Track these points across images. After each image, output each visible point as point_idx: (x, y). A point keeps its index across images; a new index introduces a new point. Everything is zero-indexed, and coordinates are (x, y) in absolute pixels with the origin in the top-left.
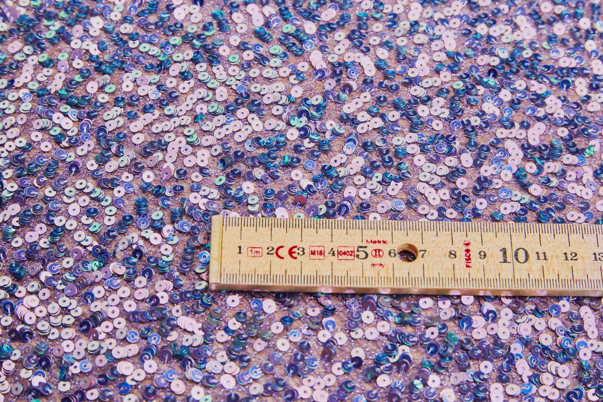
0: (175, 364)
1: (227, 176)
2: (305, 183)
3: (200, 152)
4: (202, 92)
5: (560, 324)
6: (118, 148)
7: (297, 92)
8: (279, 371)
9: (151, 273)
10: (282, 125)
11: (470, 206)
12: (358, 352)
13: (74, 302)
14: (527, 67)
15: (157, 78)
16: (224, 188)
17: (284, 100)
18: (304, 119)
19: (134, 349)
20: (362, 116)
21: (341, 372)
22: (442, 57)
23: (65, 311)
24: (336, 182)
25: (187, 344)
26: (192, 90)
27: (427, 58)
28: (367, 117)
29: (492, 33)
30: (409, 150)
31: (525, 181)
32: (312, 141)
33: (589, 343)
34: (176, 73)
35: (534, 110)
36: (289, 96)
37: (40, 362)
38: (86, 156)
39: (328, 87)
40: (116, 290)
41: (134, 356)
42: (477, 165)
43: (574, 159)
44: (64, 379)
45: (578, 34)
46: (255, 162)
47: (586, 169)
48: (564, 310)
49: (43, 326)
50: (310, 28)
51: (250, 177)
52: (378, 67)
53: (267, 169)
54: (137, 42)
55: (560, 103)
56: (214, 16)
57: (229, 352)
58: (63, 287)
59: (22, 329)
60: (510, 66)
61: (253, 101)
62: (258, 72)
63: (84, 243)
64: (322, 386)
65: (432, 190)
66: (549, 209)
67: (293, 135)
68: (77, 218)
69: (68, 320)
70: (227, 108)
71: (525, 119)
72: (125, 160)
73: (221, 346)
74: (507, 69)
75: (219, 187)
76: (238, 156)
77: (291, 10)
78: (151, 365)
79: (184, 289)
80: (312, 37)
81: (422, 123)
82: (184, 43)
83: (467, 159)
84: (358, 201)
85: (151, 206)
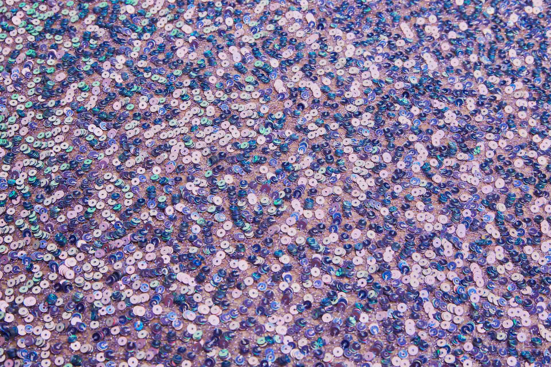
0: (175, 307)
1: (214, 170)
2: (270, 175)
3: (194, 153)
4: (196, 110)
5: (456, 276)
6: (135, 149)
7: (265, 110)
8: (251, 312)
9: (157, 241)
10: (254, 134)
11: (390, 191)
12: (309, 297)
13: (102, 262)
14: (431, 90)
15: (164, 99)
16: (211, 179)
17: (255, 115)
18: (269, 129)
19: (146, 297)
20: (312, 126)
21: (296, 312)
22: (370, 83)
23: (96, 269)
24: (293, 174)
26: (189, 108)
27: (359, 84)
28: (315, 127)
29: (405, 66)
30: (345, 151)
31: (430, 172)
32: (275, 144)
33: (477, 290)
34: (178, 96)
35: (436, 121)
36: (259, 112)
37: (77, 307)
38: (112, 155)
39: (287, 106)
40: (132, 254)
41: (146, 302)
42: (394, 161)
43: (465, 156)
44: (95, 319)
45: (468, 66)
47: (474, 163)
48: (458, 266)
49: (79, 280)
50: (274, 63)
51: (230, 171)
52: (323, 91)
53: (242, 165)
54: (150, 74)
55: (455, 116)
56: (206, 55)
57: (214, 299)
58: (93, 252)
59: (64, 282)
60: (419, 89)
61: (233, 116)
62: (237, 95)
63: (109, 219)
64: (283, 322)
65: (362, 179)
66: (447, 193)
67: (261, 140)
68: (105, 201)
69: (98, 276)
70: (214, 121)
71: (430, 128)
72: (140, 158)
73: (208, 295)
74: (416, 92)
75: (208, 179)
76: (222, 156)
77: (261, 51)
78: (158, 309)
79: (181, 253)
80: (275, 70)
81: (355, 131)
82: (183, 74)
83: (387, 157)
84: (308, 188)
85: (158, 192)
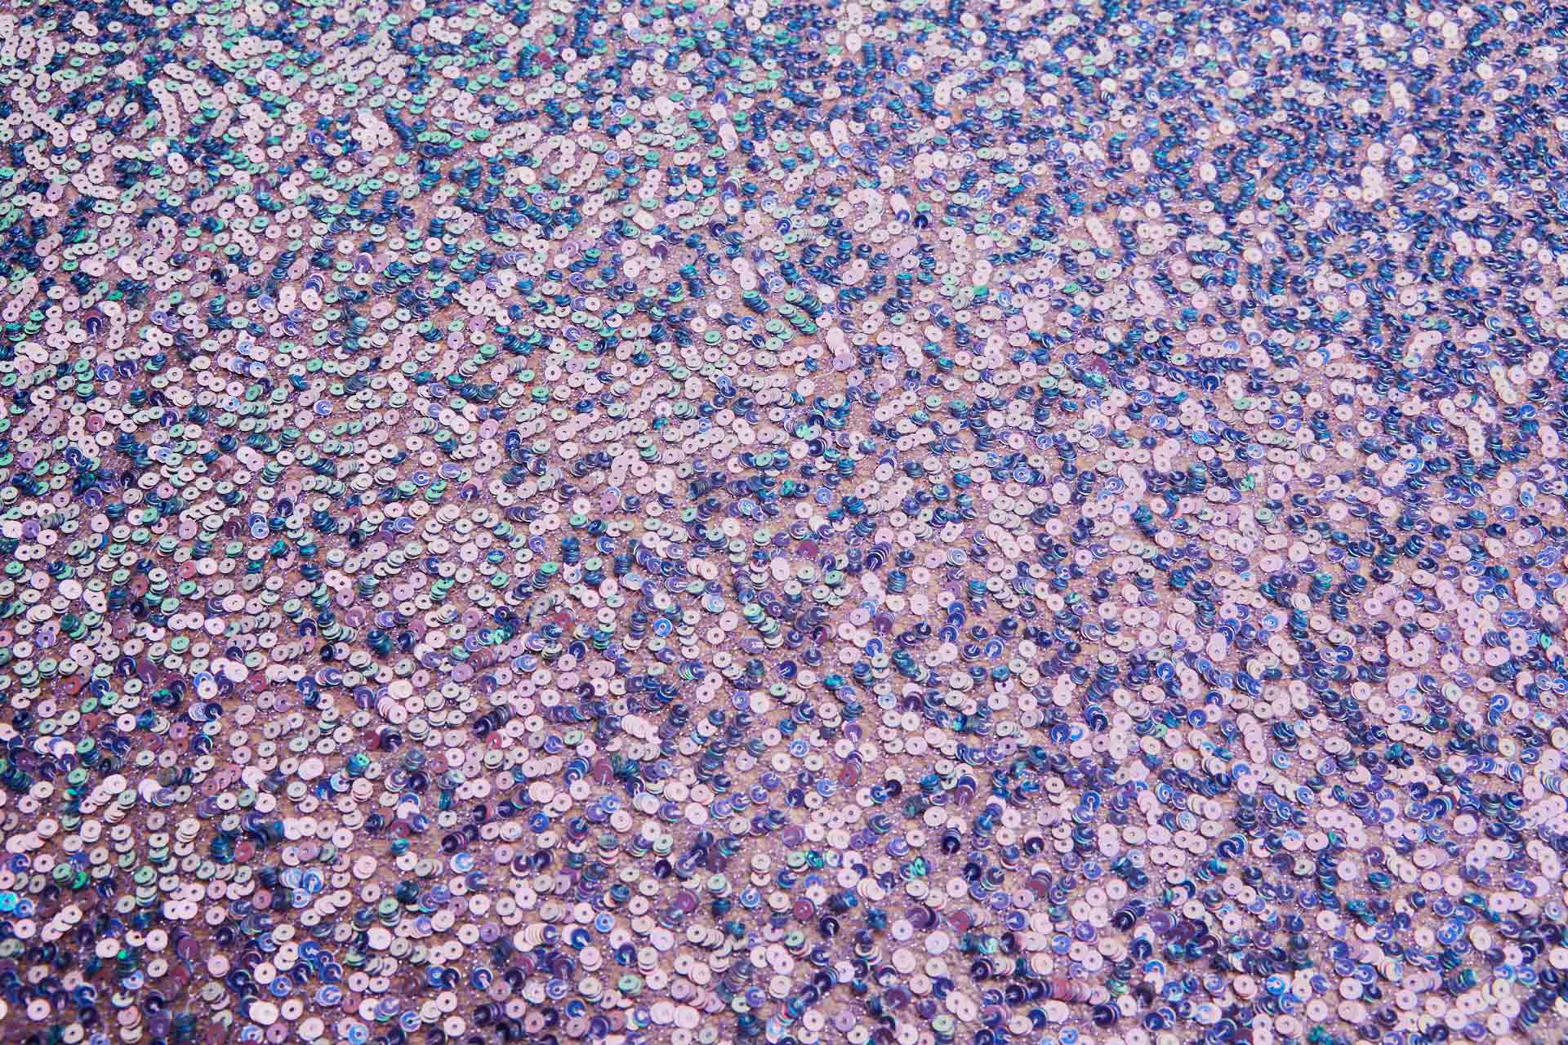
25: (635, 757)
46: (743, 489)
